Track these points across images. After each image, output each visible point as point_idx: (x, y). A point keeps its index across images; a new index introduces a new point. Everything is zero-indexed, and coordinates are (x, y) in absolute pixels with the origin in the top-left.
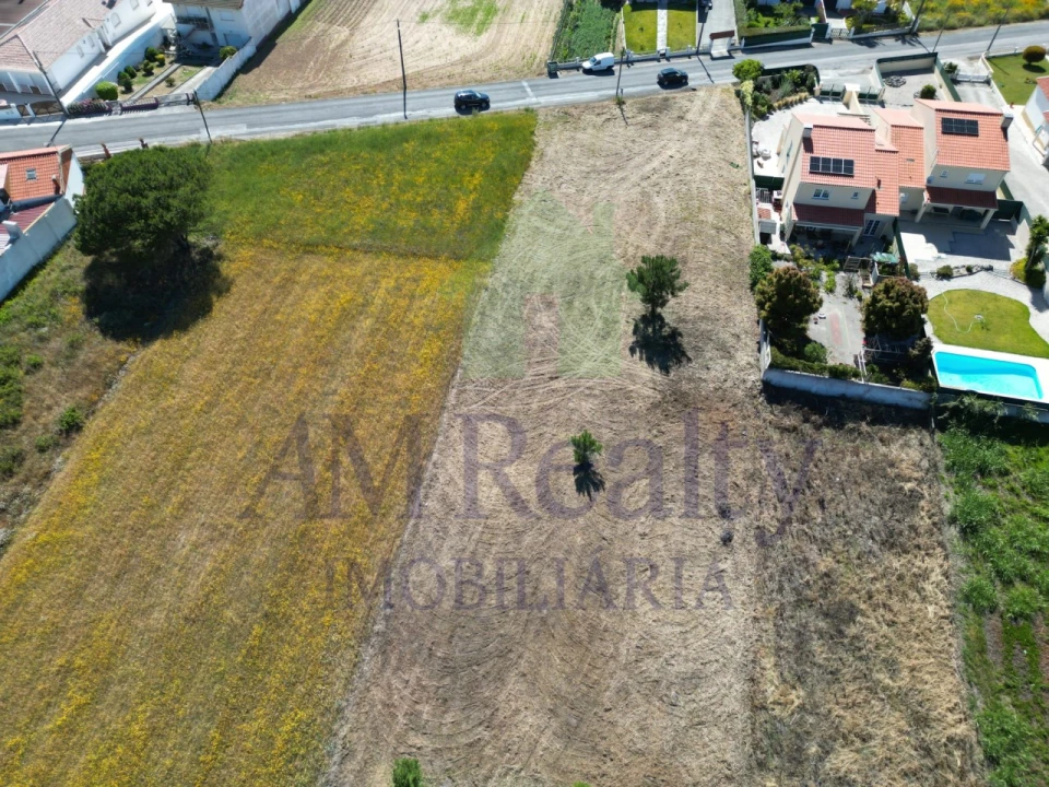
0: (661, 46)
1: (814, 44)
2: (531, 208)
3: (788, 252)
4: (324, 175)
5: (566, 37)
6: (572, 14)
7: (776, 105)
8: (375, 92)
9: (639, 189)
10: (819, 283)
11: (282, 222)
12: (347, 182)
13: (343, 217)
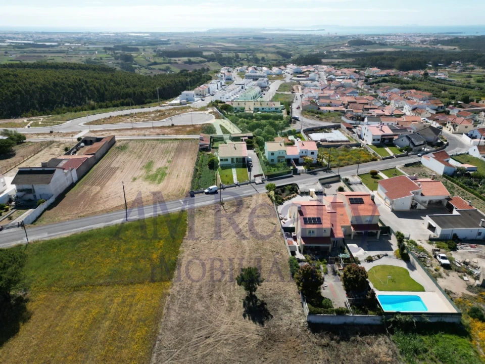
0: (235, 181)
1: (294, 176)
2: (188, 252)
3: (304, 258)
4: (86, 251)
5: (196, 181)
6: (198, 173)
7: (284, 199)
8: (112, 211)
9: (235, 238)
10: (320, 270)
11: (63, 277)
12: (98, 253)
13: (95, 270)
